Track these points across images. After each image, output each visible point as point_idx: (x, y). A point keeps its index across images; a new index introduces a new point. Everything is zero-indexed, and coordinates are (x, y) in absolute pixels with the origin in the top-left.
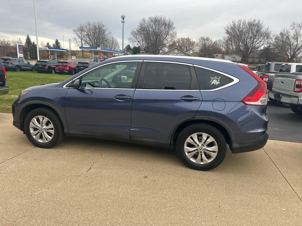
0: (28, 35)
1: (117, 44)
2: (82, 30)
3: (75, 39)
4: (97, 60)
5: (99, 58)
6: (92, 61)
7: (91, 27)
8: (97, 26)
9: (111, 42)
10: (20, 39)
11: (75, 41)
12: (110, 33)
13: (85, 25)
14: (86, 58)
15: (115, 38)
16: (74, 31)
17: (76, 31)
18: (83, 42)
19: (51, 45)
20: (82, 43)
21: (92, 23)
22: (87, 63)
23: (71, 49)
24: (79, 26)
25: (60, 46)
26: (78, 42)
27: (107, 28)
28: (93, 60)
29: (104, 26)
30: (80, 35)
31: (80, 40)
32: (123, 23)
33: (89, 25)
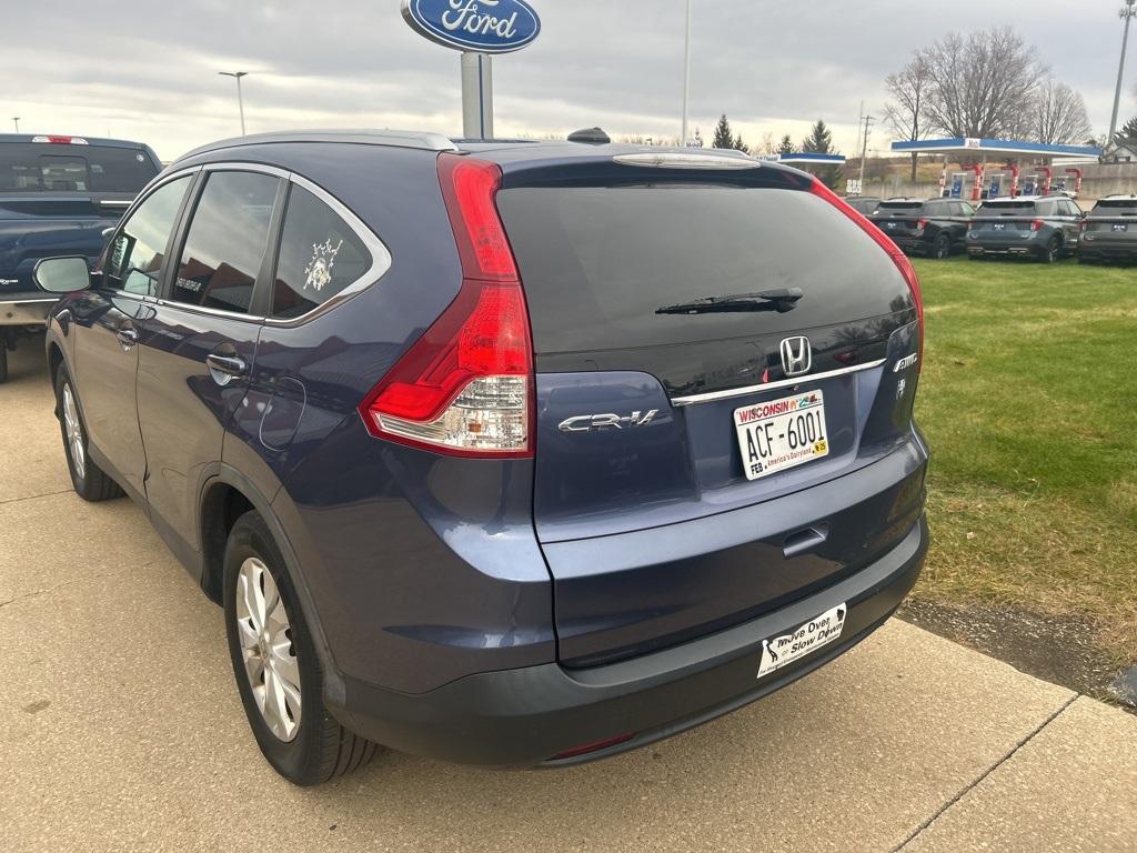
0: (724, 117)
1: (1076, 115)
2: (922, 72)
3: (890, 112)
4: (959, 192)
5: (967, 182)
6: (936, 196)
7: (961, 54)
8: (989, 49)
9: (1053, 108)
10: (697, 133)
11: (889, 120)
12: (1045, 70)
13: (936, 52)
14: (925, 184)
15: (1074, 92)
16: (892, 79)
17: (899, 80)
18: (921, 120)
19: (797, 144)
20: (916, 126)
21: (966, 41)
22: (918, 205)
23: (867, 151)
24: (912, 59)
25: (827, 147)
26: (901, 124)
27: (1032, 50)
28: (942, 189)
29: (1019, 45)
30: (913, 94)
31: (908, 114)
32: (1128, 20)
33: (954, 47)
